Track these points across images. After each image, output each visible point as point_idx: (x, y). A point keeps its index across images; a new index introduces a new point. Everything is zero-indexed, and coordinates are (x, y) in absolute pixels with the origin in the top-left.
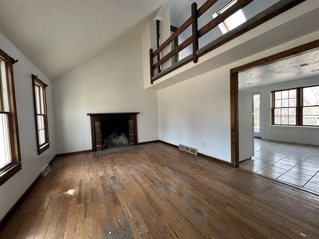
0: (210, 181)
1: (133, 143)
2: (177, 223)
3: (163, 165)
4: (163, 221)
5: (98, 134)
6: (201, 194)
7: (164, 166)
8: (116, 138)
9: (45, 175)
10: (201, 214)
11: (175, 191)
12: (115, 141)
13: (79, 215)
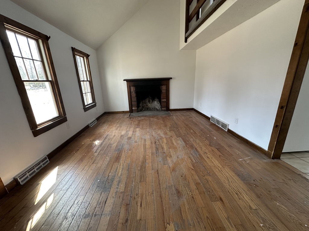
0: (219, 165)
1: (165, 109)
2: (149, 194)
3: (179, 135)
4: (140, 187)
5: (134, 98)
6: (197, 176)
7: (180, 137)
8: (151, 102)
9: (91, 127)
10: (178, 197)
11: (171, 165)
12: (150, 105)
13: (91, 161)
